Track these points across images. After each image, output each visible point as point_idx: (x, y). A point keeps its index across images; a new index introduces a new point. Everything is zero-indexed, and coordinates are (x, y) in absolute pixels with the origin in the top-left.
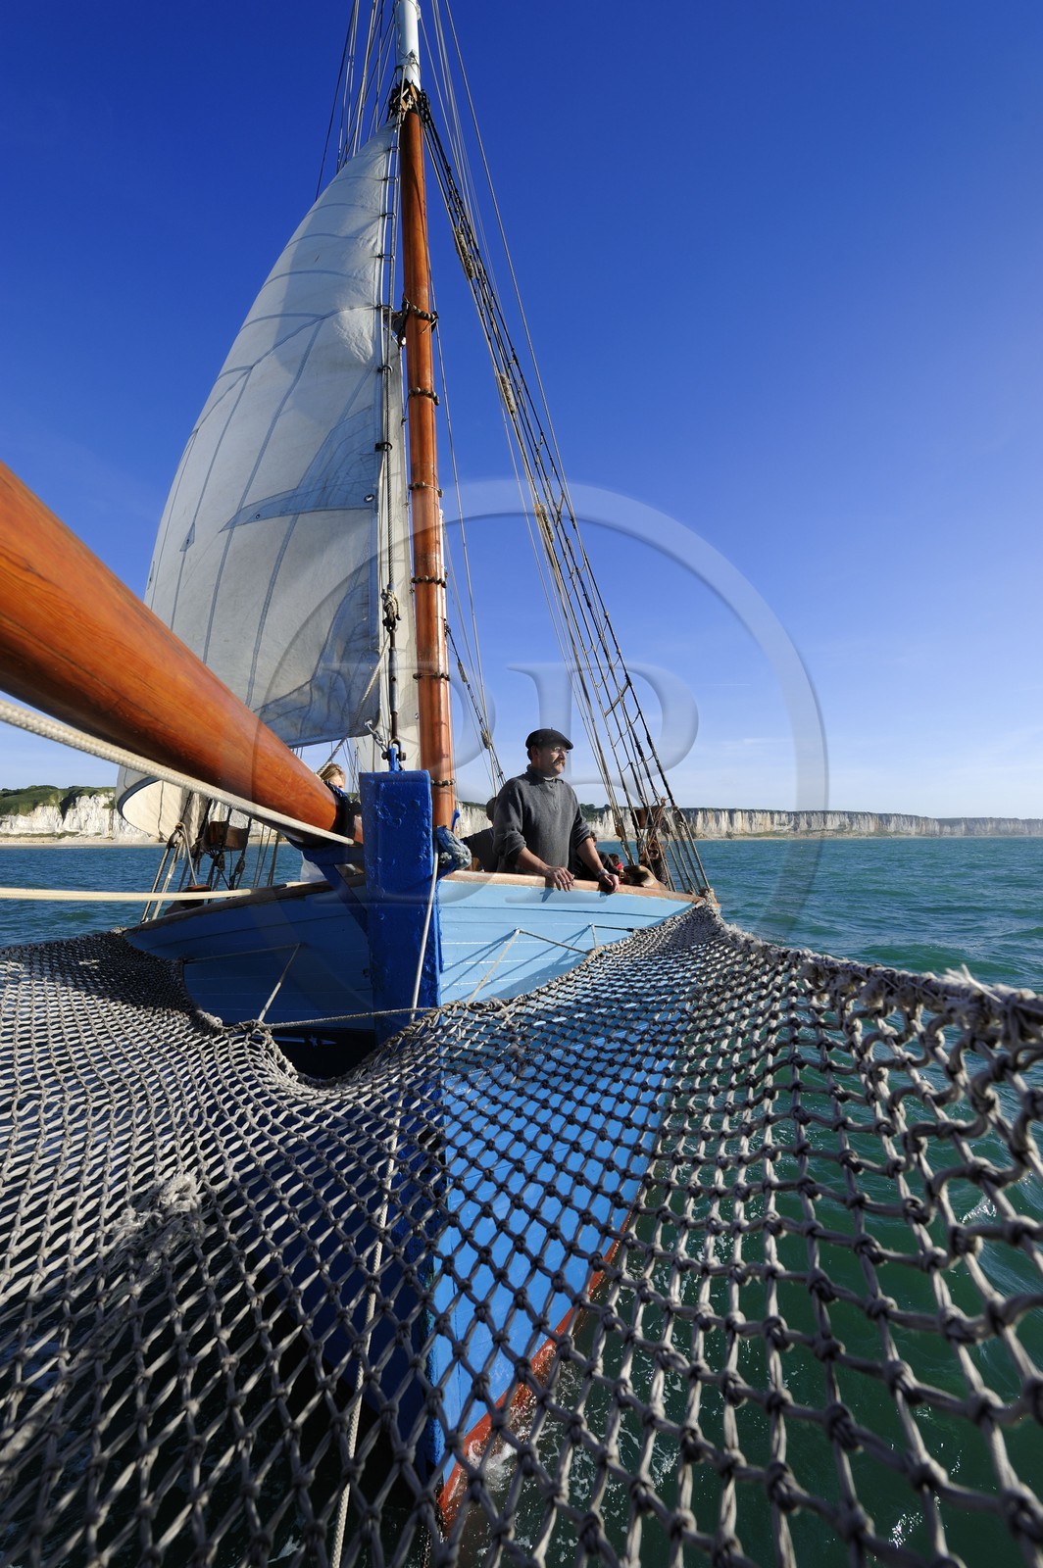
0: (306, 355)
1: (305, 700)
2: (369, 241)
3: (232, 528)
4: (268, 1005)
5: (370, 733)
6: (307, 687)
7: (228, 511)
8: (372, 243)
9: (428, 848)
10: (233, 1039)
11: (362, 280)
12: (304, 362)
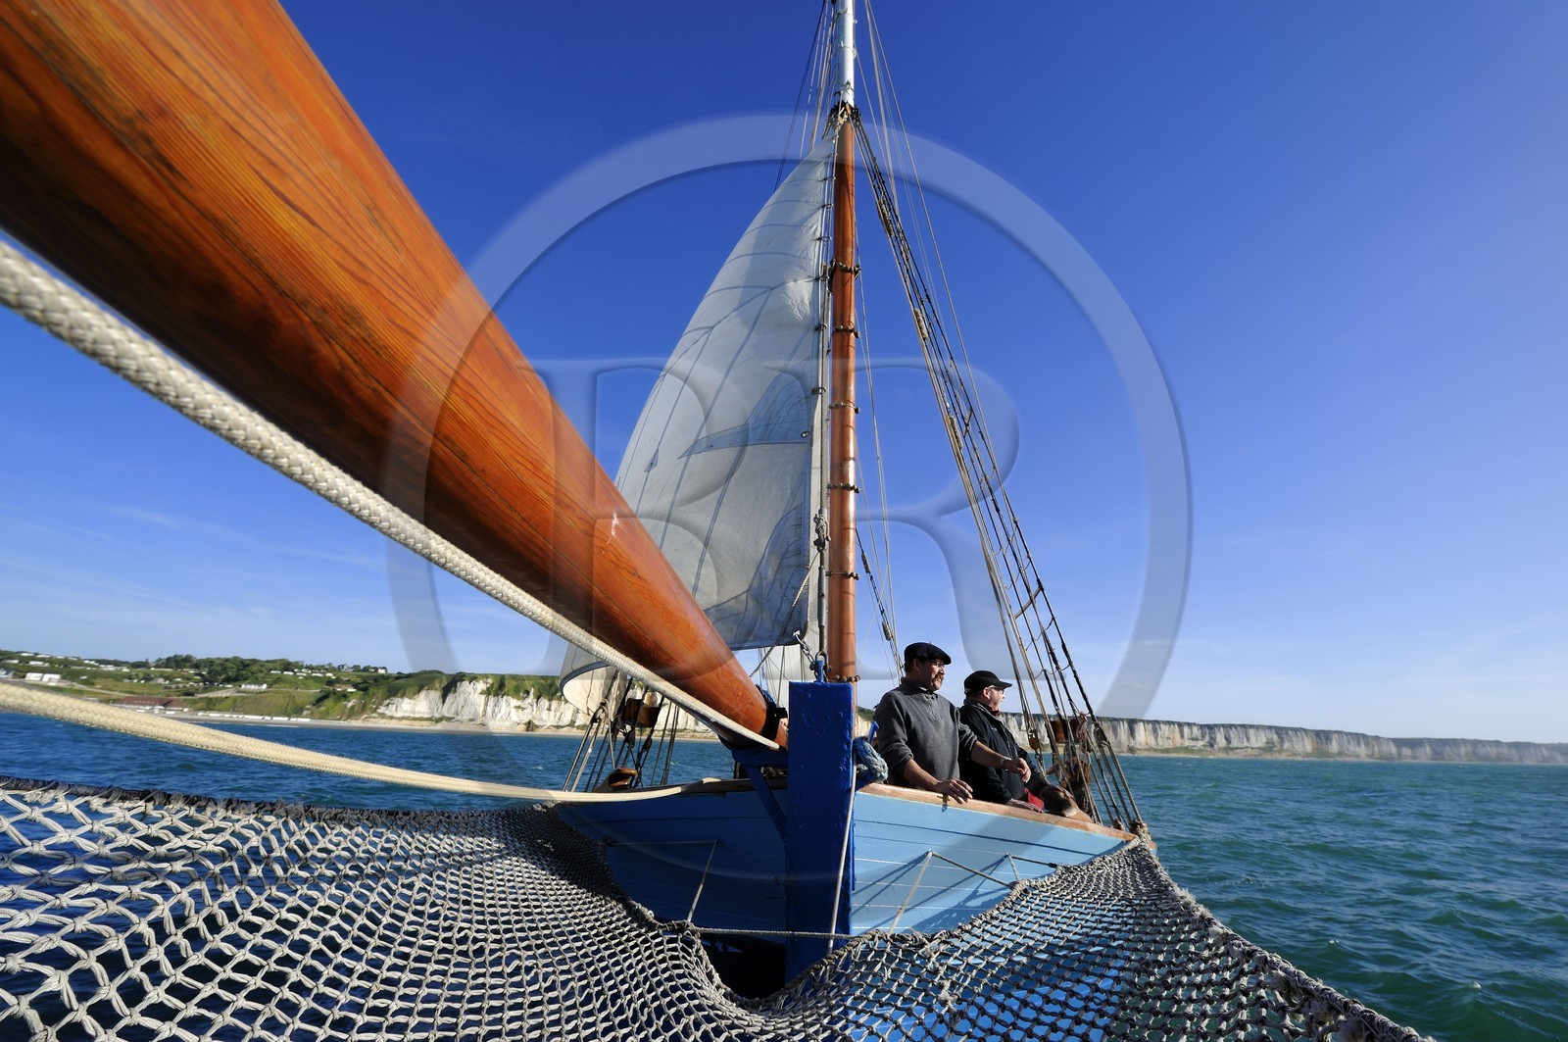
0: (757, 318)
1: (741, 607)
2: (811, 227)
3: (689, 455)
4: (694, 906)
5: (798, 643)
6: (744, 596)
7: (686, 442)
8: (813, 229)
9: (848, 759)
10: (667, 937)
11: (804, 258)
12: (755, 323)
